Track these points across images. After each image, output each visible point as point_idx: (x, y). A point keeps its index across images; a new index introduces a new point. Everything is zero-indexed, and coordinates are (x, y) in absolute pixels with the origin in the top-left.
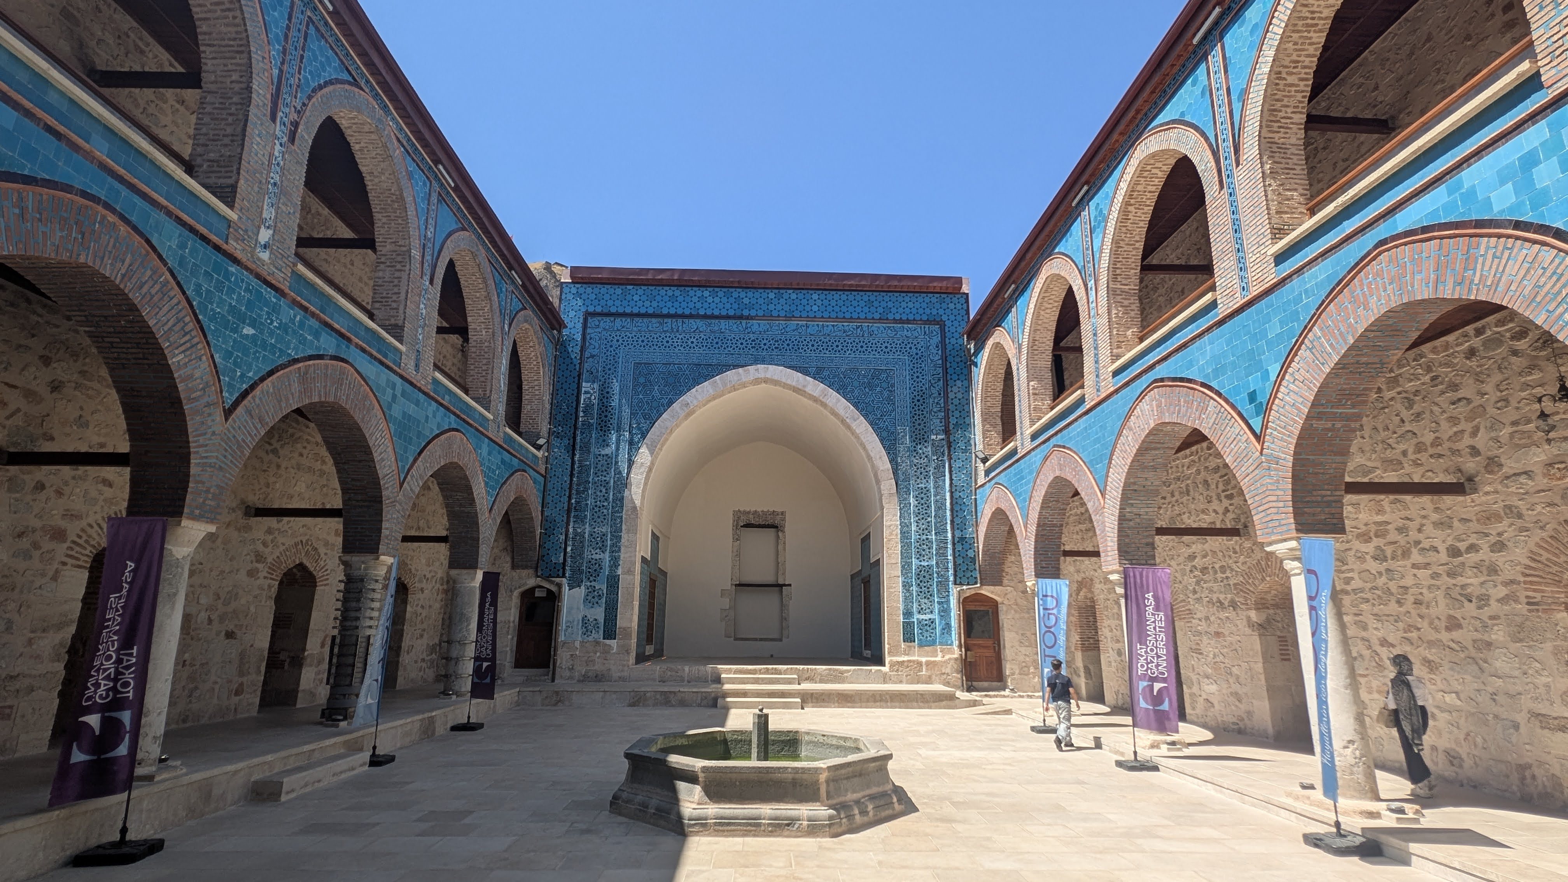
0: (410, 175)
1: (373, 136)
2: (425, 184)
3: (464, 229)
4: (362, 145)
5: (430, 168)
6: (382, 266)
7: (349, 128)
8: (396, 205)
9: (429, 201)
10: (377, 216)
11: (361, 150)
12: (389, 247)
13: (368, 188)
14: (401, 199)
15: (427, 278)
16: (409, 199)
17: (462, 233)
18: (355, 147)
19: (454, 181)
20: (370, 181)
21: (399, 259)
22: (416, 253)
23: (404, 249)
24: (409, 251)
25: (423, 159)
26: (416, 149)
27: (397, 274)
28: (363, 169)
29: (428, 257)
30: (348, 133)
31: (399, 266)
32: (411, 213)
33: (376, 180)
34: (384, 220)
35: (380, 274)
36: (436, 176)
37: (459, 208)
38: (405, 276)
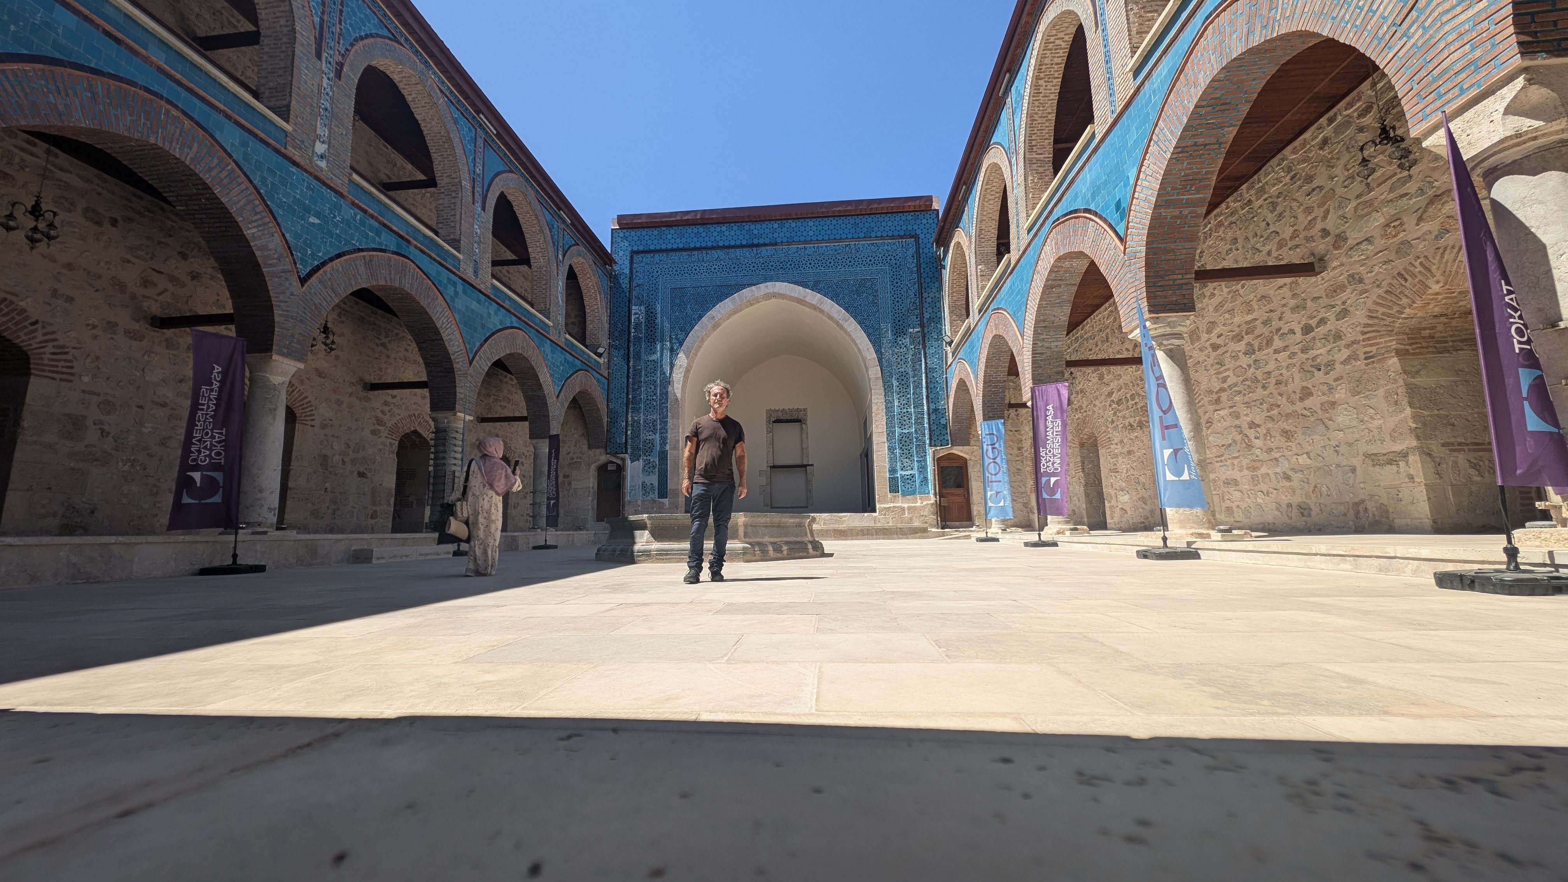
0: (456, 122)
1: (419, 87)
2: (470, 130)
3: (511, 171)
4: (414, 96)
5: (474, 117)
6: (442, 195)
7: (401, 81)
8: (446, 145)
9: (475, 144)
10: (434, 156)
11: (413, 101)
12: (446, 180)
13: (425, 133)
14: (449, 140)
15: (478, 206)
16: (456, 140)
17: (510, 174)
18: (409, 99)
19: (495, 129)
20: (425, 126)
21: (454, 188)
22: (466, 184)
23: (457, 180)
24: (460, 182)
25: (467, 109)
26: (459, 101)
27: (453, 201)
28: (418, 117)
29: (478, 189)
30: (401, 86)
31: (454, 195)
32: (459, 151)
33: (429, 125)
34: (440, 158)
35: (441, 201)
36: (481, 125)
37: (505, 154)
38: (459, 203)
